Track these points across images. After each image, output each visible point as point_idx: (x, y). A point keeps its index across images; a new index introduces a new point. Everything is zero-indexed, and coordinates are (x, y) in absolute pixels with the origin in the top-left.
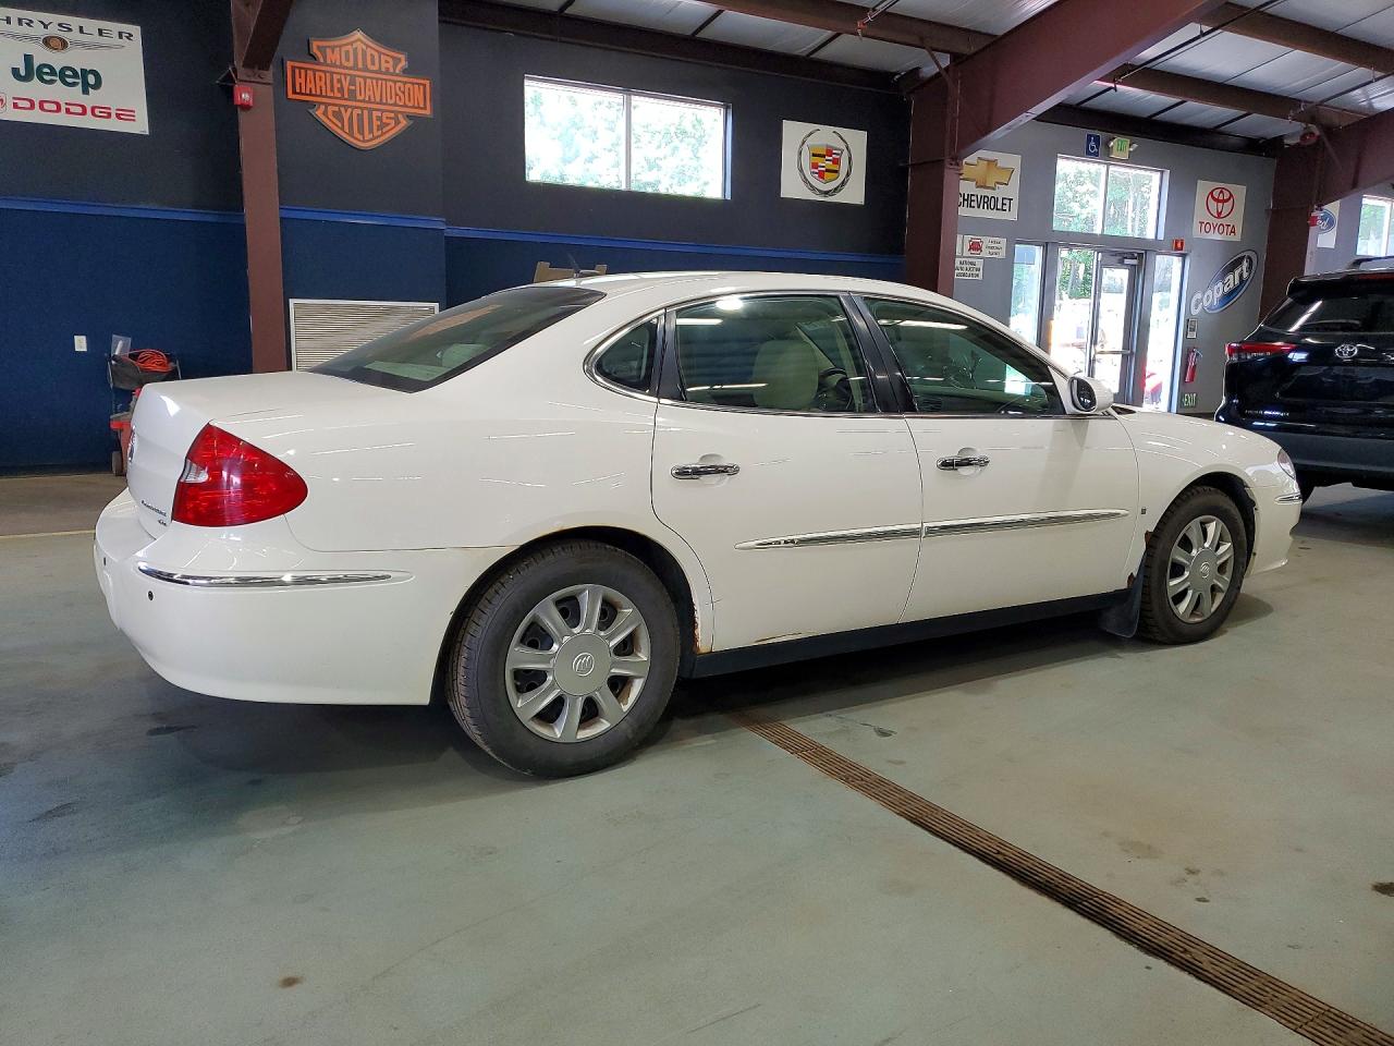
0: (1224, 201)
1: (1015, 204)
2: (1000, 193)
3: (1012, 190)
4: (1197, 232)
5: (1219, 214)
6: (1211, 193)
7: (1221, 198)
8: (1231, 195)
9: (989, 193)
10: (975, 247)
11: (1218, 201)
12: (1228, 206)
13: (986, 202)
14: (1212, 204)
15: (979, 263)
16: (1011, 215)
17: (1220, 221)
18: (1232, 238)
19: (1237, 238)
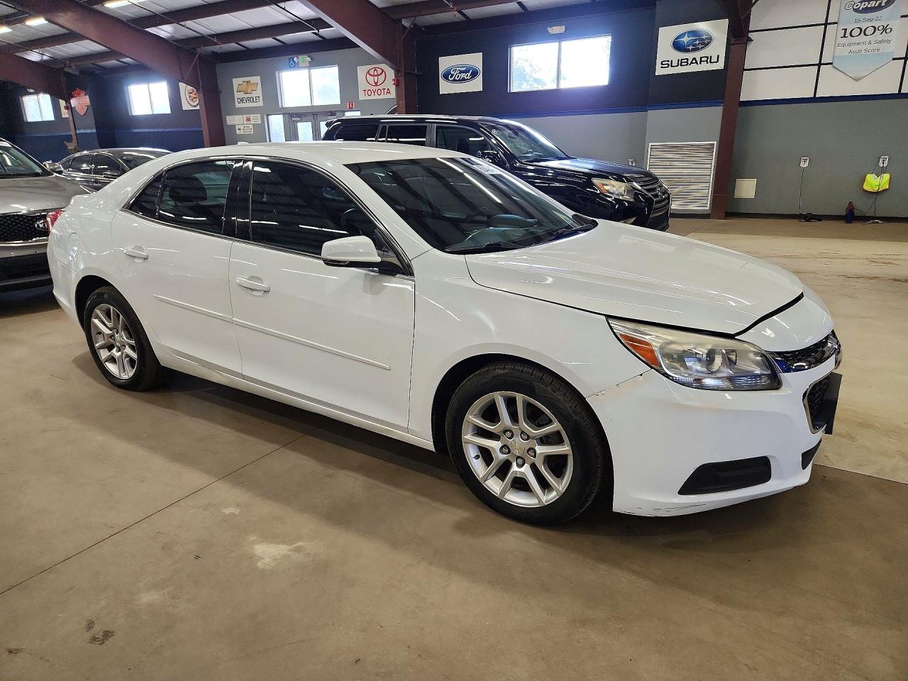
0: (378, 75)
1: (261, 98)
2: (254, 95)
3: (258, 92)
4: (362, 97)
5: (376, 84)
6: (368, 72)
7: (376, 73)
8: (383, 71)
9: (249, 96)
10: (248, 119)
11: (374, 76)
12: (381, 78)
13: (249, 100)
14: (371, 79)
15: (251, 127)
16: (260, 104)
17: (377, 88)
18: (388, 96)
19: (393, 95)
